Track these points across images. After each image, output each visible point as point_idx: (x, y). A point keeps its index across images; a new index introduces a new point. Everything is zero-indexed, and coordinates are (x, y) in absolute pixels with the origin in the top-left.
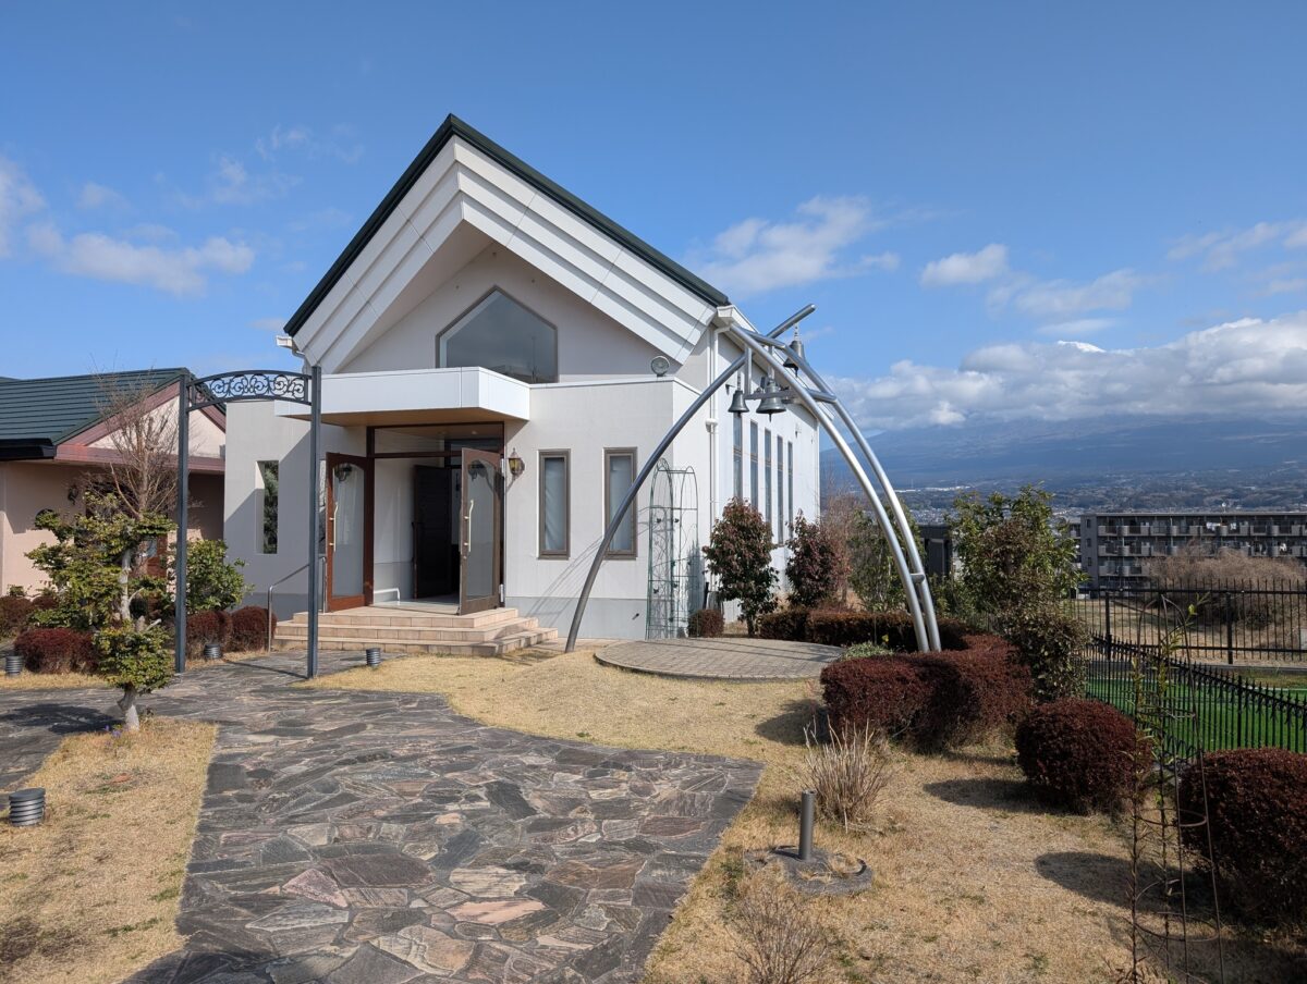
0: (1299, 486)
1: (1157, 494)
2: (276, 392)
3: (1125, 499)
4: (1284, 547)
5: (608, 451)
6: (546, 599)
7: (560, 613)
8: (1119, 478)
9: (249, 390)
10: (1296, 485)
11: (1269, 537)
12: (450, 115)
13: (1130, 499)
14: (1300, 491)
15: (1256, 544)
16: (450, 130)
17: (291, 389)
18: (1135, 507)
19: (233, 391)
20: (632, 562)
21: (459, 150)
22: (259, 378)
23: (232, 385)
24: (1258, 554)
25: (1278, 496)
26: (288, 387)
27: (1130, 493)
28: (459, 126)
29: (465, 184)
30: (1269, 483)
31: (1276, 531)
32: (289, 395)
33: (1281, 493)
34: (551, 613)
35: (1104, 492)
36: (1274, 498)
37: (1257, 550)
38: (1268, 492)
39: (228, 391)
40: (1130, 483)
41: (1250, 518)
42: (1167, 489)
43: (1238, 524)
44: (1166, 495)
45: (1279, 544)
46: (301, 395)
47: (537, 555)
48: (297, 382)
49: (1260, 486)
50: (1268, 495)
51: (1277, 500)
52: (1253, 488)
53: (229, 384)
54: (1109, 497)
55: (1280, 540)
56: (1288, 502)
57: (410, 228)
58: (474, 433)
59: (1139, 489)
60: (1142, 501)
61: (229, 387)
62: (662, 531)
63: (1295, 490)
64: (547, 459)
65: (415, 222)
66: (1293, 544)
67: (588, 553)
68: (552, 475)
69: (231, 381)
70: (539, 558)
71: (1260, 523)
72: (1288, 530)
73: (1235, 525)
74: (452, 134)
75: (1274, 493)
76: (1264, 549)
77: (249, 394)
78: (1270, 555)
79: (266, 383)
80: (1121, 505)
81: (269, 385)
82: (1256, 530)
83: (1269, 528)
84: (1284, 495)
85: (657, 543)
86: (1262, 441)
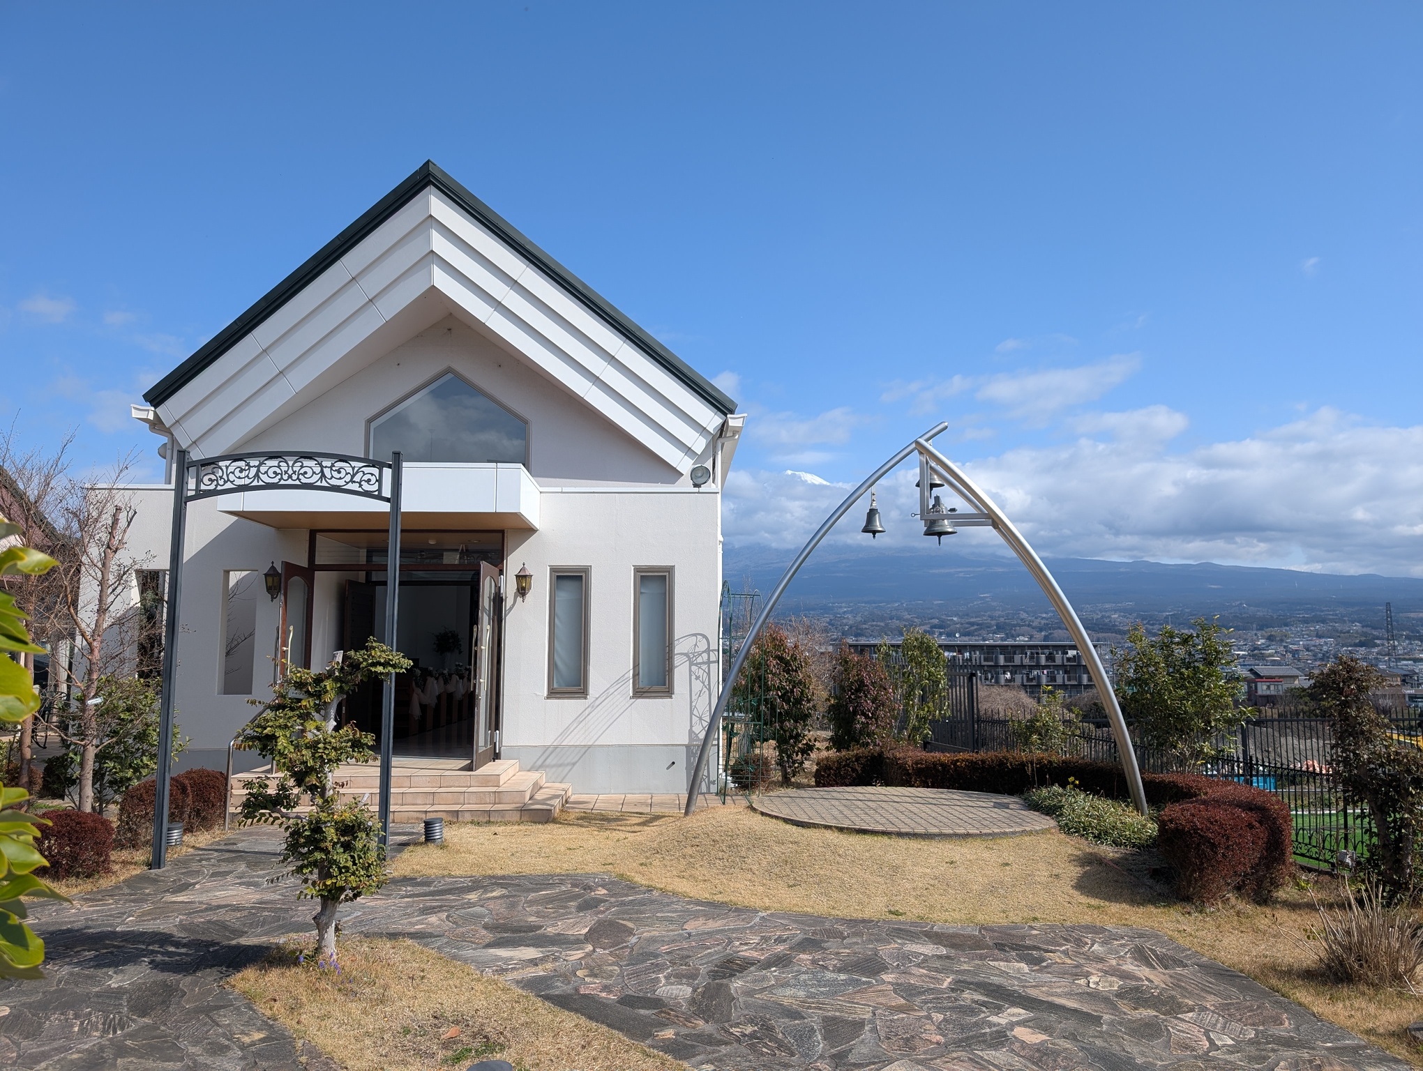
0: (992, 618)
1: (875, 623)
2: (334, 482)
3: (847, 628)
4: (1008, 676)
5: (638, 570)
6: (556, 747)
7: (574, 764)
8: (841, 607)
9: (290, 477)
10: (990, 616)
11: (996, 666)
12: (429, 161)
13: (851, 627)
14: (993, 622)
15: (985, 673)
16: (423, 179)
17: (357, 478)
18: (855, 636)
19: (264, 477)
20: (667, 701)
21: (437, 205)
22: (307, 463)
23: (263, 469)
24: (988, 683)
25: (976, 627)
26: (353, 476)
27: (851, 622)
28: (439, 175)
29: (439, 244)
30: (967, 615)
31: (1002, 661)
32: (355, 487)
33: (978, 625)
34: (560, 765)
35: (828, 620)
36: (973, 628)
37: (986, 679)
38: (967, 623)
39: (257, 475)
40: (851, 612)
41: (981, 647)
42: (882, 619)
43: (970, 654)
44: (882, 624)
45: (1004, 673)
46: (376, 487)
47: (546, 693)
48: (367, 470)
49: (961, 617)
50: (967, 626)
51: (976, 630)
52: (955, 619)
53: (258, 467)
54: (833, 625)
55: (1005, 669)
56: (984, 633)
57: (355, 288)
58: (432, 542)
59: (859, 619)
60: (861, 629)
61: (258, 471)
62: (703, 663)
63: (989, 621)
64: (558, 577)
65: (363, 282)
66: (1016, 673)
67: (612, 690)
68: (564, 596)
69: (261, 464)
70: (548, 698)
71: (988, 653)
72: (1011, 659)
73: (968, 654)
74: (429, 183)
75: (972, 624)
76: (992, 677)
77: (290, 482)
78: (997, 682)
79: (318, 470)
80: (843, 634)
81: (322, 471)
82: (986, 660)
83: (997, 658)
84: (981, 626)
85: (697, 678)
86: (961, 575)
